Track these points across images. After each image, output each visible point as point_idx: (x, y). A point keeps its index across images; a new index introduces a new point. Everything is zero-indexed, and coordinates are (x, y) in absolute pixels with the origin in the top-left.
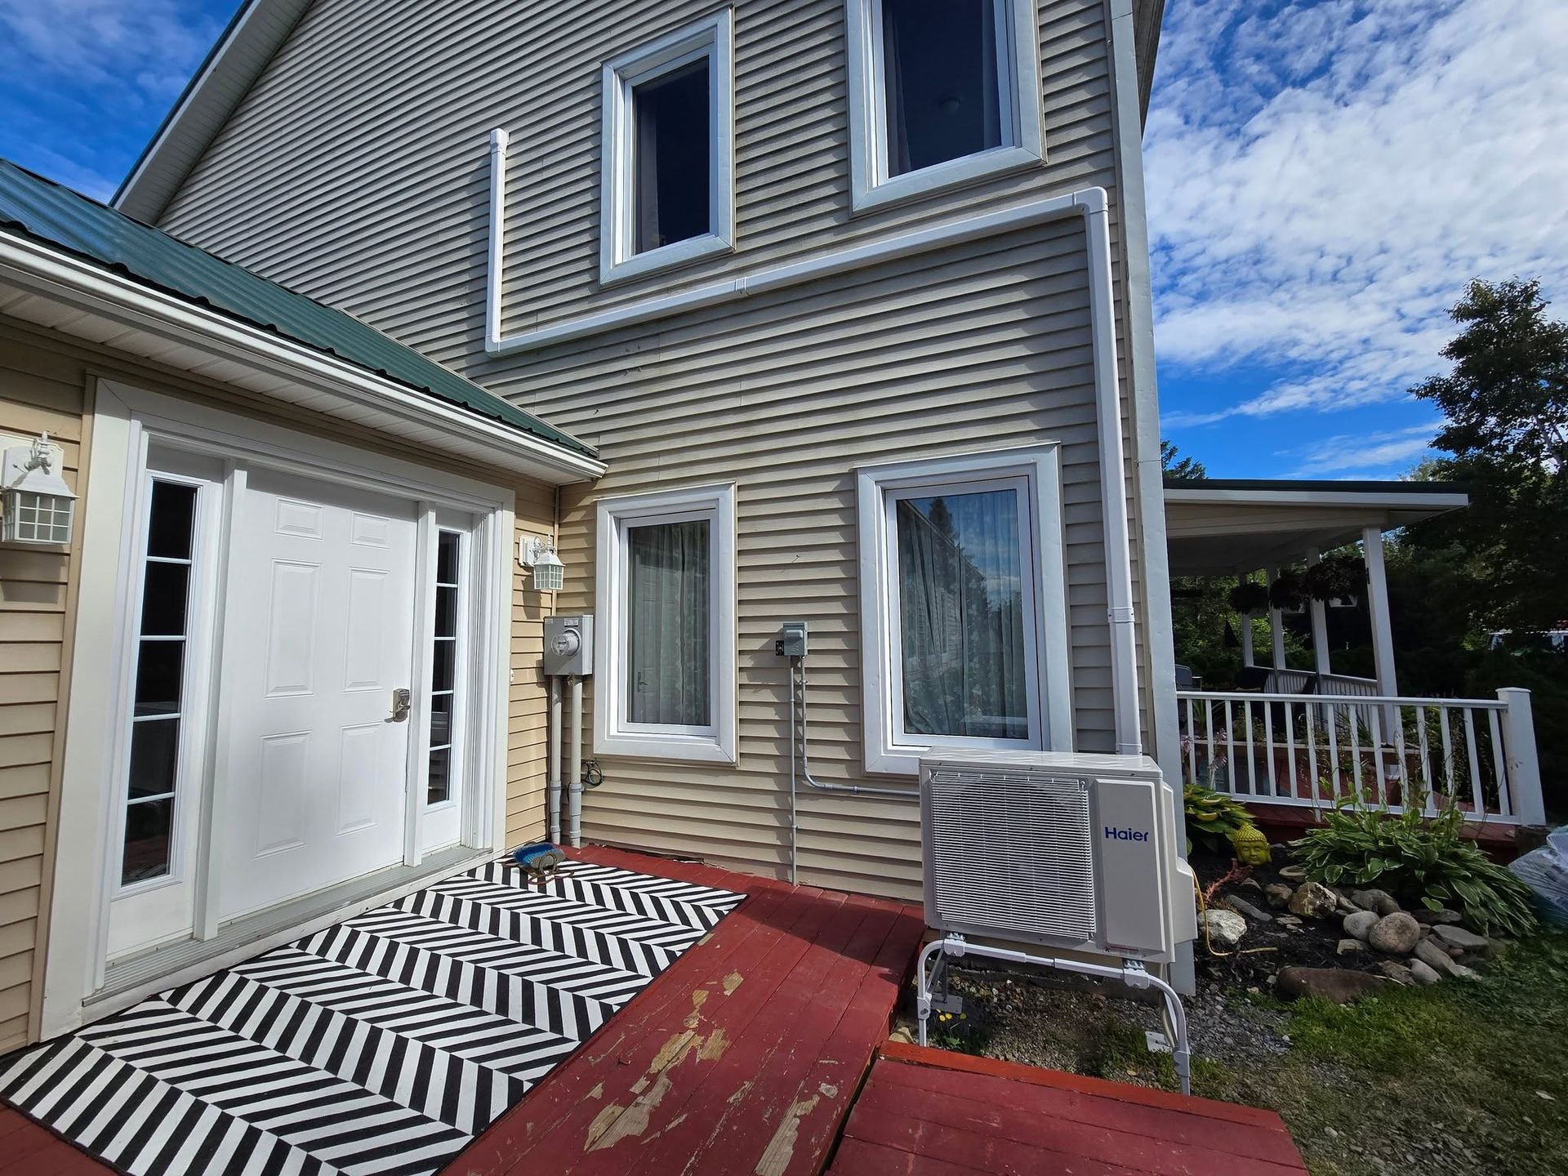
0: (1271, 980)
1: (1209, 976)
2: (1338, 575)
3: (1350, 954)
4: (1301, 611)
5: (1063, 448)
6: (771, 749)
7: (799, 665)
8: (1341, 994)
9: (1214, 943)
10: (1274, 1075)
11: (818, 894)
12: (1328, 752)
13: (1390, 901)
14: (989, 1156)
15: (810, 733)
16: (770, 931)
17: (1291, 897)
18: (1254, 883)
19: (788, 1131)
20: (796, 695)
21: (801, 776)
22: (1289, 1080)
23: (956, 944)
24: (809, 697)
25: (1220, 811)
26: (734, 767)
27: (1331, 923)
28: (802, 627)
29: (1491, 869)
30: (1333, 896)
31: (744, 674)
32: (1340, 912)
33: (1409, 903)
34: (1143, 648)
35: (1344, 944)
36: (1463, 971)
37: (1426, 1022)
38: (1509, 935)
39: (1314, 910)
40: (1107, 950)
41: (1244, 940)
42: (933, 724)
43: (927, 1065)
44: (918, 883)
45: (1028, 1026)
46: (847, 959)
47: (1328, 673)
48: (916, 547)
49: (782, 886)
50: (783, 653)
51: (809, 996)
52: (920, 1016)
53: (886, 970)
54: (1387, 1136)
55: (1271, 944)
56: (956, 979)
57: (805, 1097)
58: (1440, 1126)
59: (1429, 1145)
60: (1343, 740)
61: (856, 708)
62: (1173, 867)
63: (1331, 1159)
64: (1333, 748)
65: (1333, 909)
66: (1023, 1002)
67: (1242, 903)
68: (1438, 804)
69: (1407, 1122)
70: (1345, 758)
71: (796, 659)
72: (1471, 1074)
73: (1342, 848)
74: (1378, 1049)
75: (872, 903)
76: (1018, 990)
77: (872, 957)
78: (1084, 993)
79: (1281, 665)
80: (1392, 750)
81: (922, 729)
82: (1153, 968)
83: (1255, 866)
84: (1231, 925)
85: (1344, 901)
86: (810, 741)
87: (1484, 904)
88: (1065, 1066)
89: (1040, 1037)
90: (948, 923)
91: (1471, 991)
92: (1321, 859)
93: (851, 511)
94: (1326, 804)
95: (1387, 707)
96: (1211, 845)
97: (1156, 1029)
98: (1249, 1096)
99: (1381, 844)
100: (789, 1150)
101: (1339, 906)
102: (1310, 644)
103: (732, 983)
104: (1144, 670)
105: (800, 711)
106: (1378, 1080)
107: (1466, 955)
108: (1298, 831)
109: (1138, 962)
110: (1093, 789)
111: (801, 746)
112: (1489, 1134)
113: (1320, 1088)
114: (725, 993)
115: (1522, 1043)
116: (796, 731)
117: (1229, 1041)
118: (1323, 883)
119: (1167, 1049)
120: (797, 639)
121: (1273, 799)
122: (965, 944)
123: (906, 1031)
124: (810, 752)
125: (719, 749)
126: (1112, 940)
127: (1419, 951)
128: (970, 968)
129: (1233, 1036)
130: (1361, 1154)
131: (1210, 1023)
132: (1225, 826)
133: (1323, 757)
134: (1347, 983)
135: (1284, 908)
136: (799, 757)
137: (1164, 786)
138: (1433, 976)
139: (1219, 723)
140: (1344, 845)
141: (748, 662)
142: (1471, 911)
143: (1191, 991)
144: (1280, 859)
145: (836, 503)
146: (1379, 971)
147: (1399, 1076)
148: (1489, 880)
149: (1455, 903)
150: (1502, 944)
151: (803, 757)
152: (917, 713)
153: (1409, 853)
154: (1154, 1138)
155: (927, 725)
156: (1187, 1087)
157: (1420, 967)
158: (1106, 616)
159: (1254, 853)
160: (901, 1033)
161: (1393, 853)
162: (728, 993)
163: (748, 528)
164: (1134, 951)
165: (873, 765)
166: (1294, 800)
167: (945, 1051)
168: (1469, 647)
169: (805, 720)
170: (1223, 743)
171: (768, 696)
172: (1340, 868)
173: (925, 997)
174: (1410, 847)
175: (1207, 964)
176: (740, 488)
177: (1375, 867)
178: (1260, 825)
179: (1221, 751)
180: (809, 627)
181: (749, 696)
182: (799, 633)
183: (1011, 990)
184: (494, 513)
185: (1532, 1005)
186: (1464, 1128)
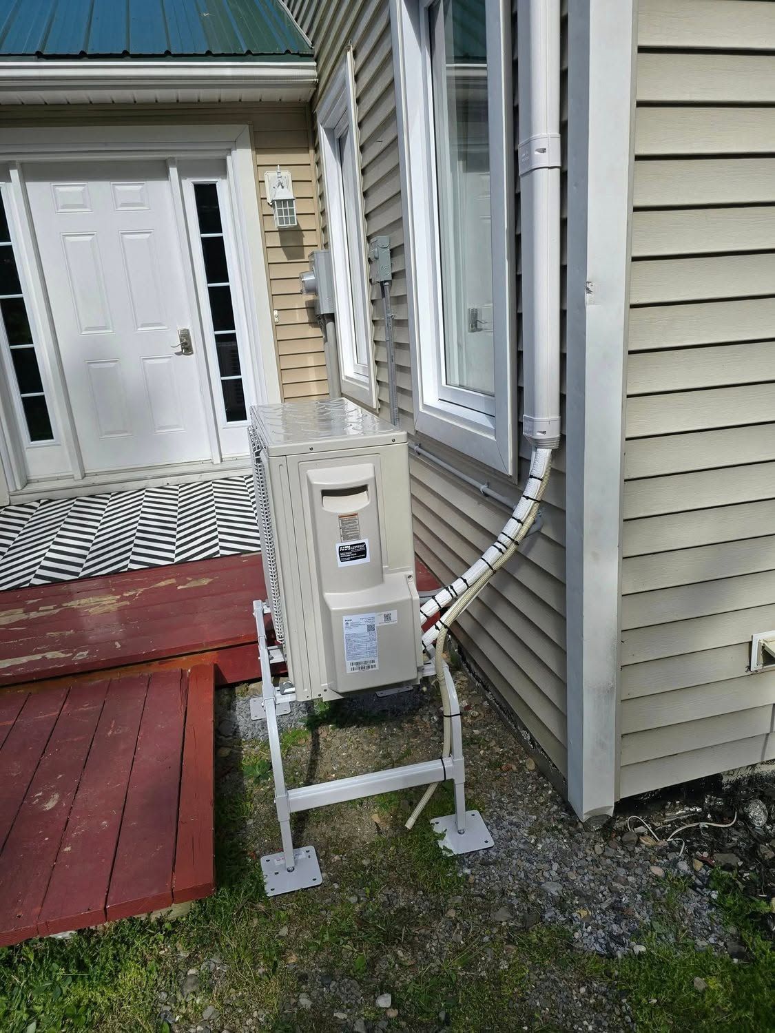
57: (67, 652)
103: (197, 583)
151: (394, 408)
162: (180, 587)
169: (392, 364)
184: (231, 155)
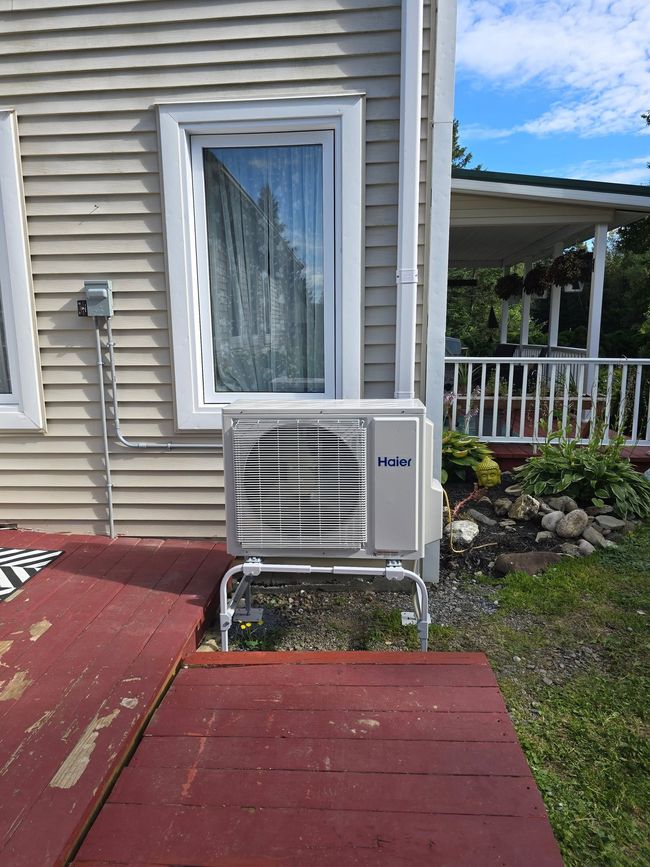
0: (491, 565)
1: (450, 568)
2: (574, 265)
3: (543, 541)
4: (544, 297)
5: (368, 101)
6: (81, 413)
7: (105, 327)
8: (536, 568)
9: (455, 544)
10: (485, 628)
11: (137, 542)
12: (548, 401)
13: (573, 503)
14: (269, 724)
15: (121, 396)
16: (83, 579)
17: (511, 507)
18: (488, 499)
19: (86, 744)
20: (103, 358)
21: (113, 438)
22: (495, 630)
23: (254, 566)
24: (118, 360)
25: (469, 449)
26: (42, 433)
27: (534, 522)
28: (105, 285)
29: (635, 475)
30: (537, 503)
31: (45, 337)
32: (541, 514)
33: (584, 503)
34: (422, 307)
35: (541, 535)
36: (609, 544)
37: (583, 579)
38: (637, 517)
39: (524, 514)
40: (375, 554)
41: (476, 540)
42: (243, 384)
43: (225, 666)
44: (222, 523)
45: (315, 622)
46: (157, 593)
47: (556, 346)
48: (225, 205)
49: (100, 540)
50: (86, 314)
51: (118, 628)
52: (222, 628)
53: (194, 596)
54: (550, 655)
55: (495, 541)
56: (260, 595)
57: (105, 713)
58: (582, 642)
59: (574, 655)
60: (559, 392)
61: (166, 369)
62: (429, 486)
63: (515, 676)
64: (552, 398)
65: (536, 512)
66: (313, 605)
67: (478, 514)
68: (611, 437)
69: (563, 643)
70: (558, 406)
71: (101, 321)
72: (604, 606)
73: (548, 469)
74: (552, 601)
75: (187, 545)
76: (309, 597)
77: (181, 588)
78: (359, 591)
79: (525, 342)
80: (588, 399)
81: (233, 389)
82: (408, 565)
83: (490, 488)
84: (468, 530)
85: (544, 506)
86: (121, 403)
87: (627, 499)
88: (340, 647)
89: (323, 629)
90: (247, 550)
91: (611, 555)
92: (533, 478)
93: (153, 156)
94: (542, 441)
95: (591, 365)
96: (461, 475)
97: (409, 610)
98: (468, 646)
99: (573, 464)
100: (86, 760)
101: (541, 509)
102: (546, 330)
103: (39, 630)
104: (422, 327)
105: (109, 374)
106: (549, 621)
107: (612, 534)
108: (521, 461)
109: (397, 561)
110: (371, 427)
111: (112, 409)
112: (608, 642)
113: (513, 632)
114: (32, 639)
115: (634, 584)
116: (106, 394)
117: (458, 610)
118: (533, 495)
119: (415, 622)
120: (101, 299)
121: (507, 439)
122: (261, 565)
123: (213, 642)
124: (122, 413)
125: (23, 416)
126: (378, 547)
127: (585, 535)
128: (271, 585)
129: (461, 606)
130: (533, 669)
131: (447, 600)
132: (472, 460)
133: (544, 405)
134: (538, 561)
135: (505, 516)
136: (111, 420)
137: (427, 421)
138: (590, 548)
139: (476, 382)
140: (550, 467)
141: (48, 324)
142: (619, 504)
143: (435, 579)
144: (507, 481)
145: (135, 146)
146: (559, 550)
147: (562, 615)
148: (632, 482)
149: (611, 500)
150: (632, 524)
151: (114, 420)
152: (228, 374)
153: (588, 468)
154: (397, 686)
155: (238, 384)
156: (426, 644)
157: (585, 544)
158: (395, 277)
159: (490, 478)
160: (208, 645)
161: (579, 469)
162: (34, 639)
163: (35, 169)
164: (395, 553)
165: (185, 422)
166: (521, 439)
167: (245, 652)
168: (643, 332)
169: (115, 383)
170: (478, 398)
171: (74, 360)
172: (544, 484)
173: (227, 612)
174: (590, 464)
175: (449, 559)
176: (20, 119)
177: (567, 480)
178: (497, 458)
179: (475, 404)
180: (114, 286)
181: (51, 360)
182: (102, 293)
183: (304, 598)
185: (642, 559)
186: (595, 641)
